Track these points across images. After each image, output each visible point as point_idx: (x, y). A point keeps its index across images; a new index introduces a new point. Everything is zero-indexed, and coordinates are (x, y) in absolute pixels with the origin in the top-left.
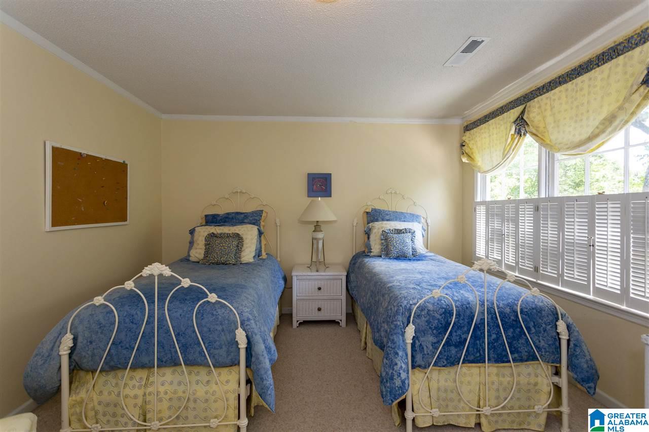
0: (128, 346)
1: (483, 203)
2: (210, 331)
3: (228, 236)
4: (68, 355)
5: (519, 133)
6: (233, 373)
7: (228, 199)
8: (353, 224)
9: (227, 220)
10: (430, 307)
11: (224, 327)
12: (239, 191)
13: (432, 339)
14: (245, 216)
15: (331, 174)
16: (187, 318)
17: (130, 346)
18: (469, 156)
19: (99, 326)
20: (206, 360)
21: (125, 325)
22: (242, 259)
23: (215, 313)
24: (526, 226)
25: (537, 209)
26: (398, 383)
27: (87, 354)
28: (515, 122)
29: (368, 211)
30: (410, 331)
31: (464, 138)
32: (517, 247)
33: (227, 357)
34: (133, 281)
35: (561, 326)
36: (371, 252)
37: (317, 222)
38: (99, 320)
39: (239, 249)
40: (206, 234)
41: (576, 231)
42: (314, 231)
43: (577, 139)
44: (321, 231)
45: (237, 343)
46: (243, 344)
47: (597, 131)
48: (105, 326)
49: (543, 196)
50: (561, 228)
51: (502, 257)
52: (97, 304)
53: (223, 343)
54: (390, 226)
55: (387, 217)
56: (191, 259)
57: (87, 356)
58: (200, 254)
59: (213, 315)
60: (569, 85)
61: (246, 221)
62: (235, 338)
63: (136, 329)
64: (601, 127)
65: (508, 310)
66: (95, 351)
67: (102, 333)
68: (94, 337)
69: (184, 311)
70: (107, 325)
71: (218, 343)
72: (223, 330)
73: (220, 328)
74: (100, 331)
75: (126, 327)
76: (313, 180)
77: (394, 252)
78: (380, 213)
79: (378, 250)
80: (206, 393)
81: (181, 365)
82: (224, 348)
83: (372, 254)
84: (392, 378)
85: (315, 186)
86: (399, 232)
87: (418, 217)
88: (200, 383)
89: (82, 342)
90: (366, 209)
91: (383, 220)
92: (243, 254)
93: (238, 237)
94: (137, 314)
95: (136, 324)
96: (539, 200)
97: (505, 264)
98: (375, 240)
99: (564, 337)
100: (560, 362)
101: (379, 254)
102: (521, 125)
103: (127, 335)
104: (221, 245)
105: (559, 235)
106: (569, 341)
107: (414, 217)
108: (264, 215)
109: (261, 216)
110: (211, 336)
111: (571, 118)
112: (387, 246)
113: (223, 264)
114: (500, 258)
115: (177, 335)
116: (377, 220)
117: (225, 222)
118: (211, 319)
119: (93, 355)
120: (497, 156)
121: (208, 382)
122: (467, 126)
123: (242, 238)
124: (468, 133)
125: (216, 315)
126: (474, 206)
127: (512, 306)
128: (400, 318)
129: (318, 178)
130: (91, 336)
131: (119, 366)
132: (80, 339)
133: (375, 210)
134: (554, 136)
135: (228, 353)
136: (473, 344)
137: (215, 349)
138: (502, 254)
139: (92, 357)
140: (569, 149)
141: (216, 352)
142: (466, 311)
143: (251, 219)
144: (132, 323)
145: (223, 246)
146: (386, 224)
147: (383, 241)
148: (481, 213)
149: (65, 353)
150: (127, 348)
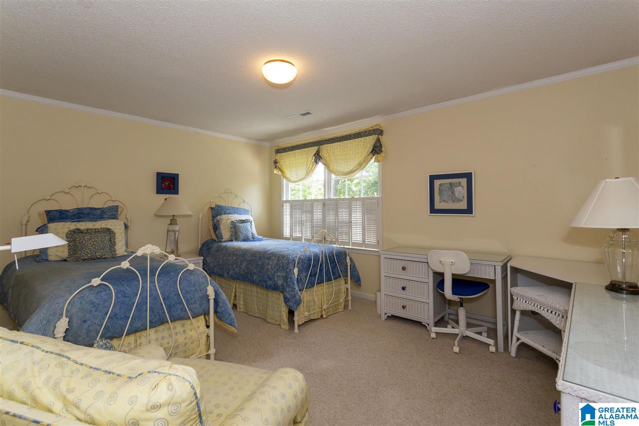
0: (123, 316)
1: (287, 201)
2: (187, 292)
3: (97, 231)
4: (63, 338)
5: (316, 162)
6: (201, 321)
7: (68, 193)
8: (199, 218)
9: (81, 215)
10: (302, 257)
11: (196, 287)
12: (83, 185)
13: (305, 274)
14: (102, 211)
15: (178, 174)
16: (169, 286)
17: (125, 316)
18: (281, 170)
19: (92, 306)
20: (187, 314)
21: (119, 300)
22: (117, 252)
23: (188, 279)
24: (318, 215)
25: (324, 205)
26: (298, 298)
27: (82, 332)
28: (314, 155)
29: (212, 206)
30: (296, 271)
31: (276, 158)
32: (312, 227)
33: (200, 308)
34: (128, 261)
35: (348, 258)
36: (222, 238)
37: (173, 216)
38: (91, 300)
39: (112, 243)
40: (66, 231)
41: (343, 216)
42: (169, 224)
43: (346, 170)
44: (177, 224)
45: (208, 296)
46: (212, 296)
47: (354, 169)
48: (99, 305)
49: (327, 198)
50: (337, 215)
51: (302, 235)
52: (95, 285)
53: (197, 299)
54: (235, 218)
55: (228, 212)
56: (50, 258)
57: (82, 334)
58: (63, 252)
59: (187, 280)
60: (341, 143)
61: (104, 216)
62: (207, 293)
63: (130, 300)
64: (357, 167)
65: (331, 255)
66: (90, 328)
67: (96, 311)
68: (88, 316)
69: (165, 281)
70: (100, 303)
71: (193, 300)
72: (196, 290)
73: (194, 289)
74: (93, 310)
75: (119, 301)
76: (162, 179)
77: (242, 237)
78: (222, 208)
79: (229, 237)
80: (185, 339)
81: (168, 322)
82: (198, 303)
83: (224, 240)
84: (295, 296)
85: (164, 185)
86: (243, 222)
87: (248, 211)
88: (179, 334)
89: (77, 323)
90: (211, 205)
91: (225, 214)
92: (117, 247)
93: (109, 231)
94: (127, 289)
95: (128, 297)
96: (324, 200)
97: (305, 239)
98: (225, 229)
99: (349, 264)
100: (347, 277)
101: (231, 239)
102: (318, 157)
103: (121, 308)
104: (93, 240)
105: (336, 218)
106: (350, 265)
107: (246, 212)
108: (120, 210)
109: (118, 211)
110: (188, 296)
111: (343, 160)
112: (236, 233)
113: (99, 258)
114: (301, 236)
115: (164, 299)
116: (221, 214)
117: (80, 217)
118: (187, 284)
119: (88, 331)
120: (302, 172)
121: (184, 331)
122: (278, 150)
123: (113, 233)
124: (279, 155)
125: (190, 280)
126: (281, 204)
127: (332, 253)
128: (291, 265)
129: (167, 177)
130: (85, 315)
131: (116, 335)
132: (75, 321)
133: (218, 206)
134: (334, 167)
135: (201, 305)
136: (319, 274)
137: (192, 304)
138: (302, 233)
139: (87, 334)
140: (343, 175)
141: (193, 306)
142: (316, 257)
143: (110, 214)
144: (125, 297)
145: (95, 241)
146: (231, 216)
147: (232, 229)
148: (287, 209)
149: (60, 336)
150: (122, 318)
